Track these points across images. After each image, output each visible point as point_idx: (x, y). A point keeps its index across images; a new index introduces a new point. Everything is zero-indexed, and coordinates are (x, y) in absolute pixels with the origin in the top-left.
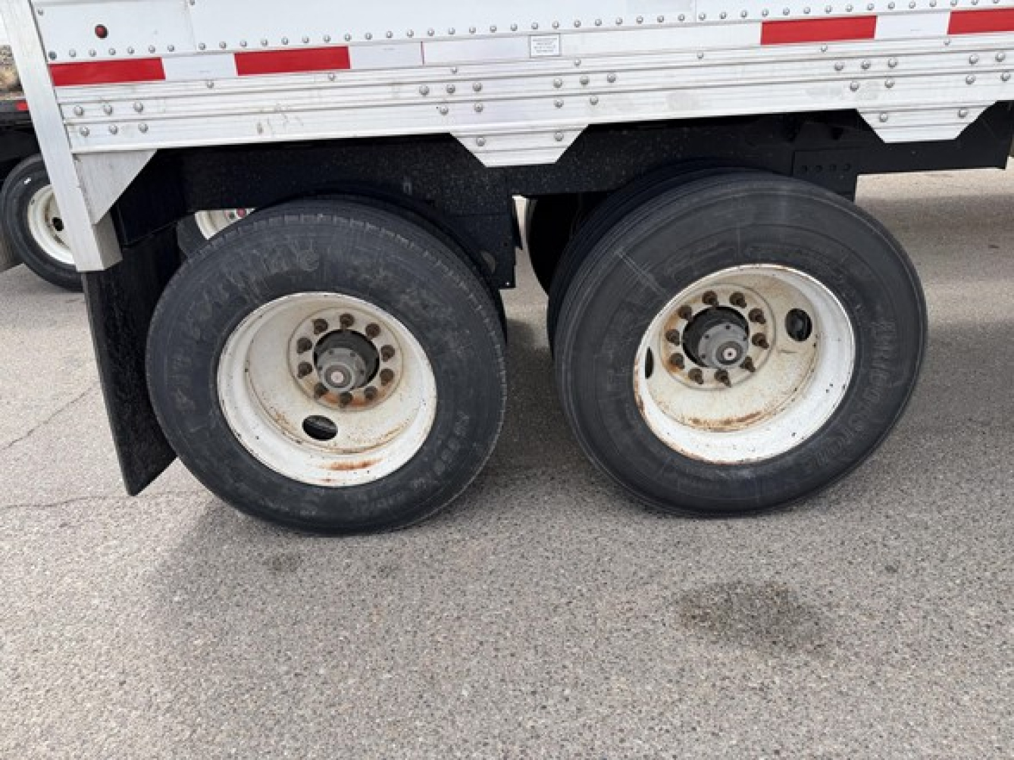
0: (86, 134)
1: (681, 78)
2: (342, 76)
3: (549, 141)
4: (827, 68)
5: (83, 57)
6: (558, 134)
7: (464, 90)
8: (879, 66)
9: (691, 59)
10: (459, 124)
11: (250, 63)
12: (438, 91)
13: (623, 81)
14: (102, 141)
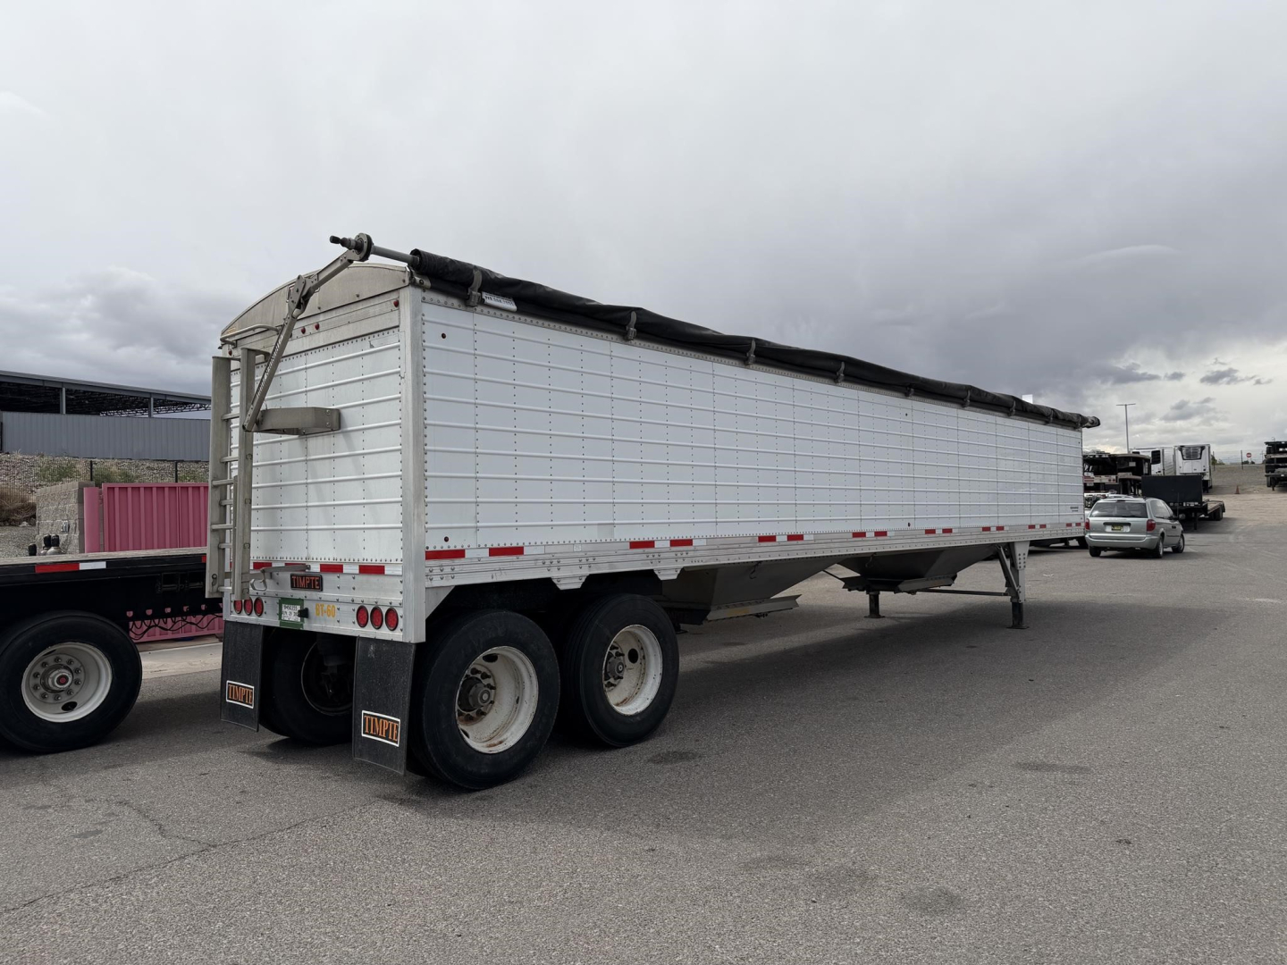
0: (431, 580)
1: (612, 559)
2: (521, 557)
3: (577, 580)
4: (644, 556)
5: (438, 549)
6: (580, 578)
7: (555, 562)
8: (656, 556)
9: (613, 553)
10: (553, 574)
11: (494, 552)
12: (548, 562)
13: (598, 560)
14: (437, 582)
